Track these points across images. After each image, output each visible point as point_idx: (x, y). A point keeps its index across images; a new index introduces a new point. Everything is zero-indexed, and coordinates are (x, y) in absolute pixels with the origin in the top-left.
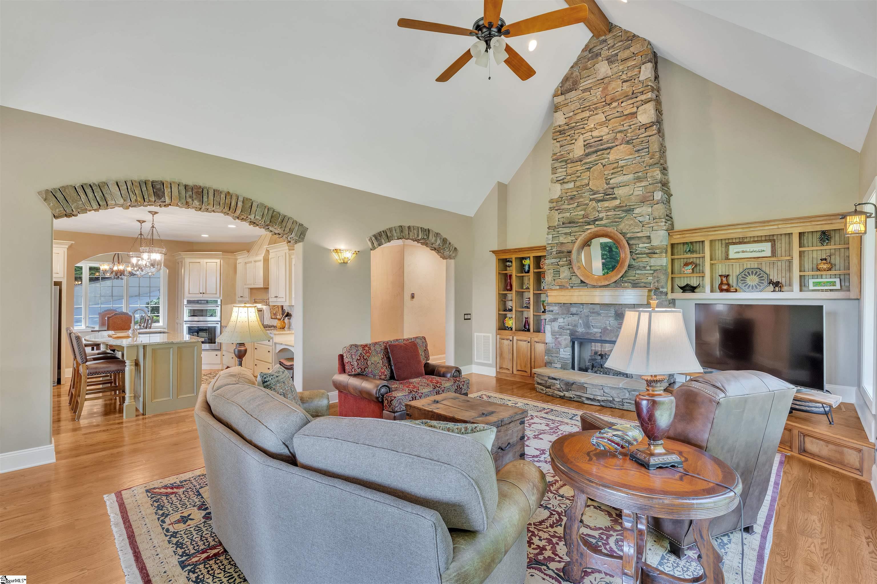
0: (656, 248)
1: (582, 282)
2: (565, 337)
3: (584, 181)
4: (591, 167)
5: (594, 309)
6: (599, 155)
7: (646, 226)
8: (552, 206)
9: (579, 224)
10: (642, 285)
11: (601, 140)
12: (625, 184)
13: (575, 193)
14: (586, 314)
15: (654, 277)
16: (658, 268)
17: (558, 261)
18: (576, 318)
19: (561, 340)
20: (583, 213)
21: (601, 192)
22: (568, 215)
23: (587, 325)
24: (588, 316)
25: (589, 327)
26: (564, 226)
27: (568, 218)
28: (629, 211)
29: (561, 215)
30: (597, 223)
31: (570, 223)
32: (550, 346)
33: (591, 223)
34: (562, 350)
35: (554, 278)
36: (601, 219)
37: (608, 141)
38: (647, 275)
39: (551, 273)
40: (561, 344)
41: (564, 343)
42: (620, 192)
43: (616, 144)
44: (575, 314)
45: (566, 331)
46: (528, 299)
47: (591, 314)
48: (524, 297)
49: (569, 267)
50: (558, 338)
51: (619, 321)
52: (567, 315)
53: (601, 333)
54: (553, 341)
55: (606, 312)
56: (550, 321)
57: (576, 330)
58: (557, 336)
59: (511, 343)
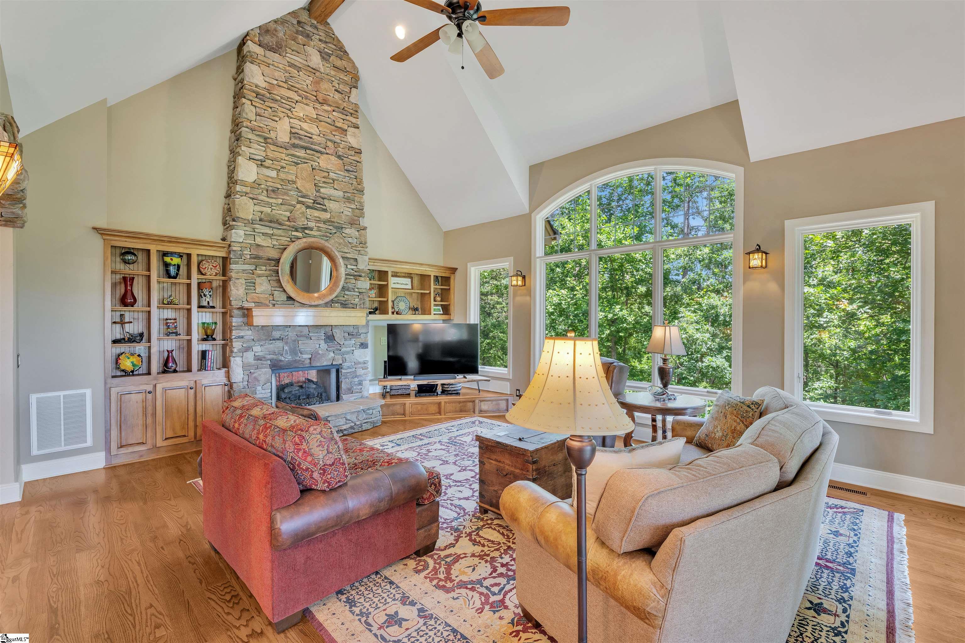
0: (362, 271)
1: (290, 298)
2: (263, 370)
3: (290, 176)
4: (299, 164)
5: (301, 332)
6: (309, 154)
7: (354, 248)
8: (244, 190)
9: (284, 227)
10: (351, 306)
11: (311, 138)
12: (336, 199)
13: (279, 187)
14: (293, 338)
15: (360, 299)
16: (364, 291)
17: (253, 268)
18: (279, 344)
19: (260, 375)
20: (288, 214)
21: (311, 198)
22: (269, 210)
23: (294, 351)
24: (294, 341)
25: (296, 354)
26: (261, 223)
27: (269, 215)
28: (340, 228)
29: (257, 208)
30: (307, 231)
31: (271, 222)
32: (240, 386)
33: (299, 230)
34: (259, 388)
35: (247, 291)
36: (311, 229)
37: (320, 144)
38: (354, 297)
39: (242, 284)
40: (258, 381)
41: (262, 379)
42: (331, 205)
43: (328, 151)
44: (278, 339)
45: (265, 362)
46: (172, 321)
47: (299, 339)
48: (161, 317)
49: (269, 278)
50: (254, 373)
51: (329, 344)
52: (267, 341)
53: (310, 359)
54: (246, 378)
55: (316, 334)
56: (240, 351)
57: (281, 361)
58: (252, 371)
59: (149, 396)
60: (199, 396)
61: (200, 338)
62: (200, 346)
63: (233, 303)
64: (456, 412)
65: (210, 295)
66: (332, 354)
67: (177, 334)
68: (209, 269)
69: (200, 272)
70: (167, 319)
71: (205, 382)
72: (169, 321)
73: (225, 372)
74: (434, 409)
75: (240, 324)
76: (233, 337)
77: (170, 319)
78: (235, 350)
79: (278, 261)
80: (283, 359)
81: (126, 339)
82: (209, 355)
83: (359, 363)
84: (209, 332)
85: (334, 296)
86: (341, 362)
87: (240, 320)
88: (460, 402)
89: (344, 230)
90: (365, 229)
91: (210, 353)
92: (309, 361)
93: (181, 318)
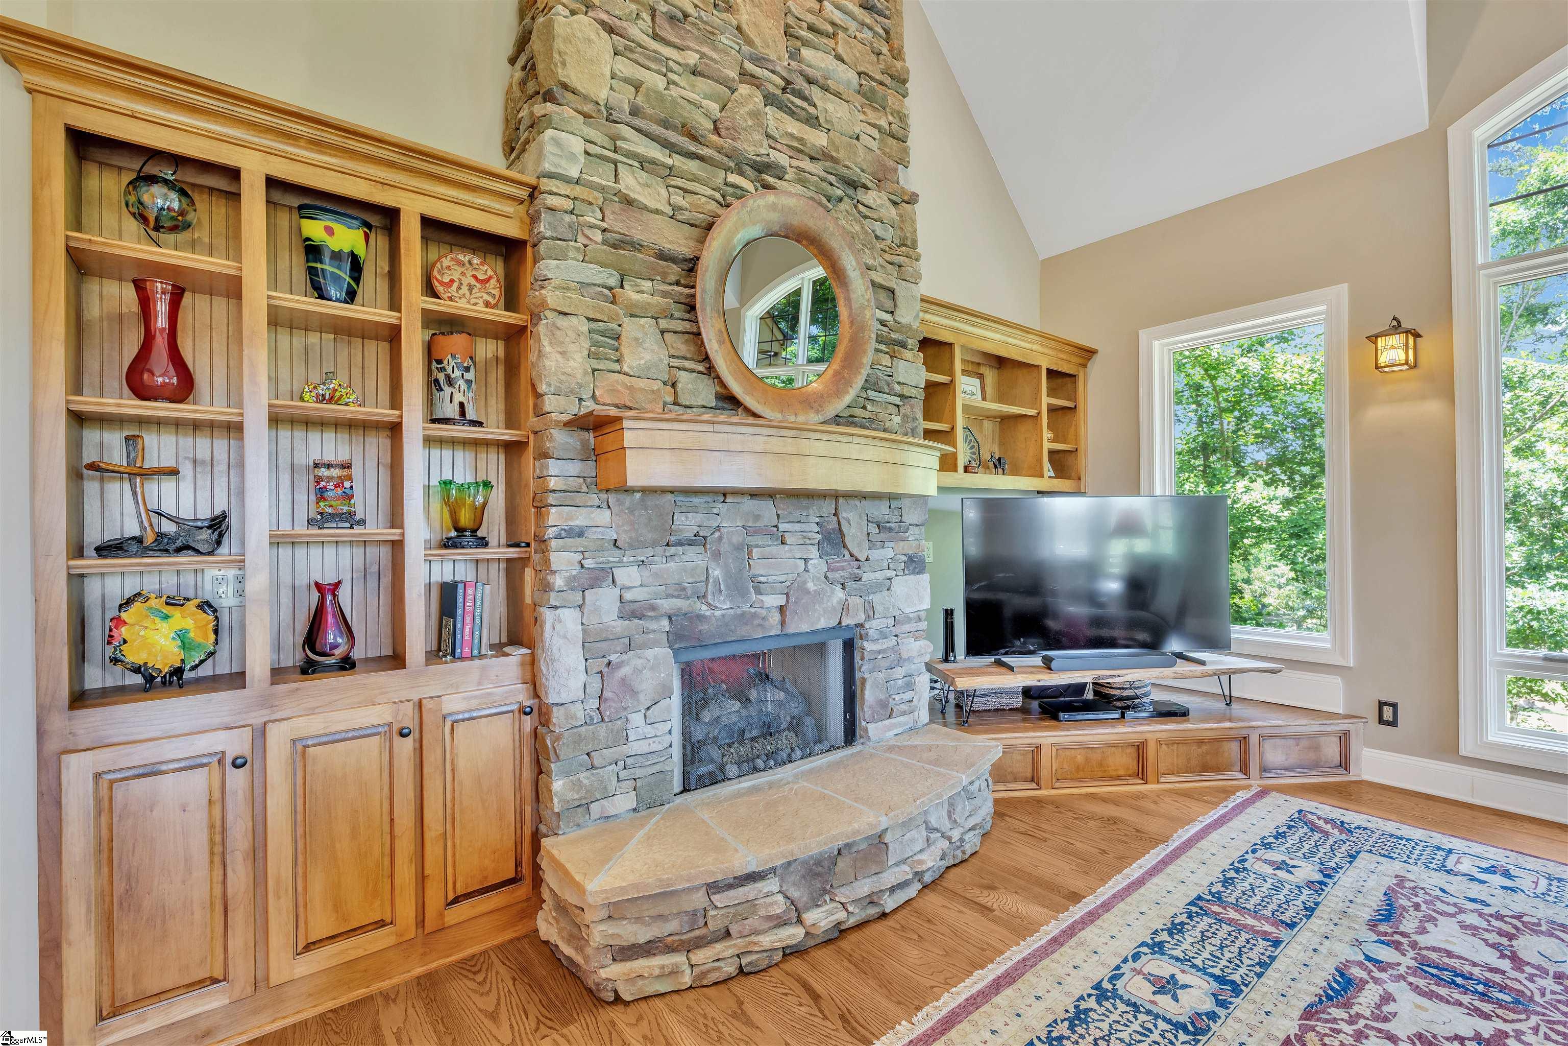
0: (906, 332)
1: (729, 401)
2: (650, 653)
5: (757, 518)
7: (888, 256)
9: (705, 152)
12: (839, 88)
14: (736, 539)
15: (905, 418)
16: (913, 391)
17: (612, 281)
18: (695, 558)
19: (637, 671)
20: (714, 108)
21: (776, 69)
22: (658, 82)
23: (738, 585)
24: (738, 548)
25: (743, 594)
26: (636, 122)
27: (660, 98)
28: (853, 186)
29: (625, 68)
30: (768, 179)
32: (574, 717)
33: (747, 169)
34: (637, 719)
35: (596, 364)
36: (780, 173)
38: (890, 409)
39: (578, 334)
40: (634, 693)
41: (647, 685)
42: (830, 107)
44: (691, 543)
45: (653, 625)
46: (336, 472)
47: (752, 540)
48: (301, 459)
49: (664, 324)
50: (620, 665)
51: (832, 559)
52: (659, 550)
53: (782, 609)
54: (595, 685)
55: (797, 527)
56: (573, 584)
57: (700, 617)
58: (613, 658)
59: (237, 779)
60: (432, 758)
61: (436, 537)
62: (436, 567)
63: (550, 403)
64: (1188, 770)
65: (469, 382)
66: (840, 594)
67: (350, 519)
68: (465, 289)
69: (430, 291)
70: (316, 466)
71: (453, 704)
72: (323, 472)
73: (522, 664)
74: (1123, 761)
75: (573, 483)
76: (551, 532)
77: (329, 466)
78: (558, 581)
79: (691, 265)
80: (704, 609)
81: (149, 539)
82: (466, 603)
83: (908, 620)
84: (465, 518)
85: (848, 399)
86: (861, 618)
87: (574, 468)
88: (1200, 742)
89: (861, 195)
90: (912, 199)
91: (470, 591)
92: (776, 617)
93: (371, 464)
